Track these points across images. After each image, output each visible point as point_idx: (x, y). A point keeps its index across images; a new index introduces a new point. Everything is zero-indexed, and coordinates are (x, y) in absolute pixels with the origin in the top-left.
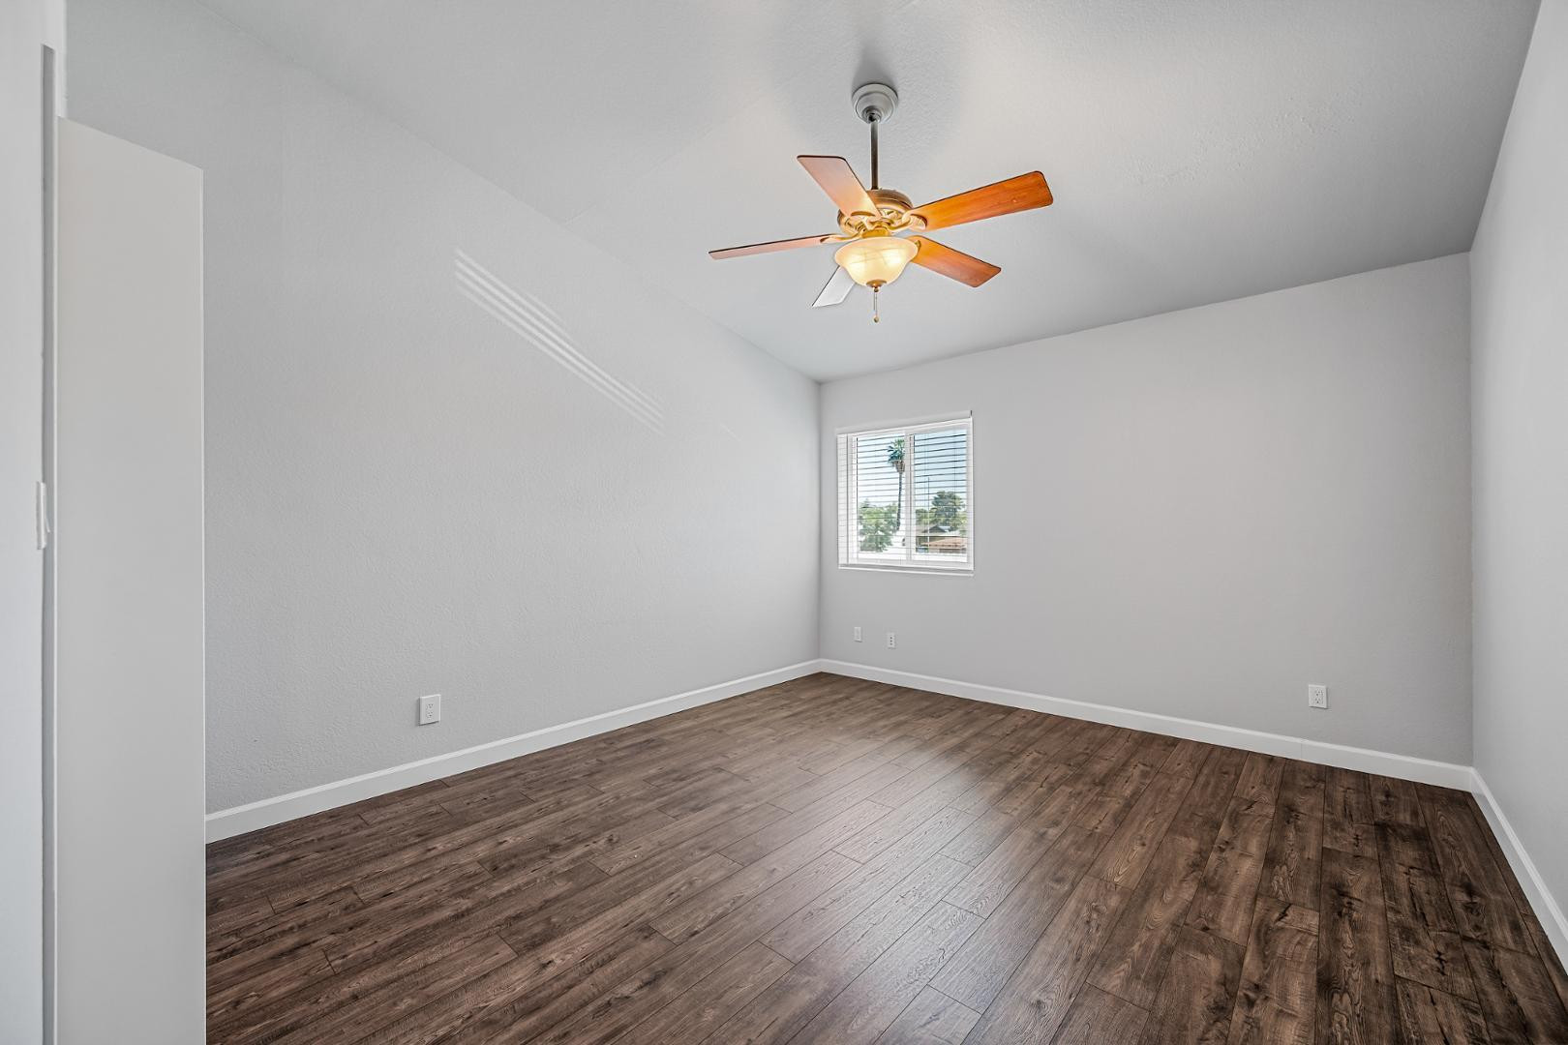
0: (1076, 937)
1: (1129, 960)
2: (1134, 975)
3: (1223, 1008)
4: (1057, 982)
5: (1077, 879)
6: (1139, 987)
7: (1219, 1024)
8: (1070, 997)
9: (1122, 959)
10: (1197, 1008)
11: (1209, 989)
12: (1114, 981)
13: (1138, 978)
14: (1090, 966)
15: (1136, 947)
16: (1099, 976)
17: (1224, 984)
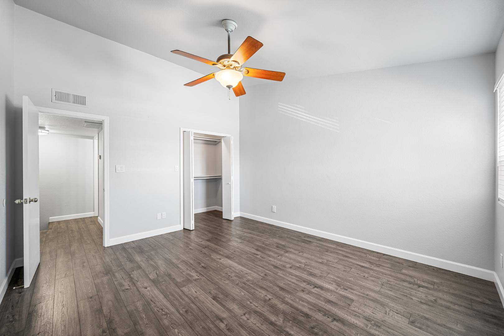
0: (158, 304)
1: (141, 312)
2: (137, 309)
3: (110, 323)
4: (148, 294)
5: (184, 317)
6: (133, 308)
7: (108, 319)
8: (143, 294)
9: (143, 310)
10: (116, 317)
11: (117, 324)
12: (139, 304)
13: (135, 310)
14: (147, 302)
15: (144, 316)
16: (143, 302)
17: (114, 330)
